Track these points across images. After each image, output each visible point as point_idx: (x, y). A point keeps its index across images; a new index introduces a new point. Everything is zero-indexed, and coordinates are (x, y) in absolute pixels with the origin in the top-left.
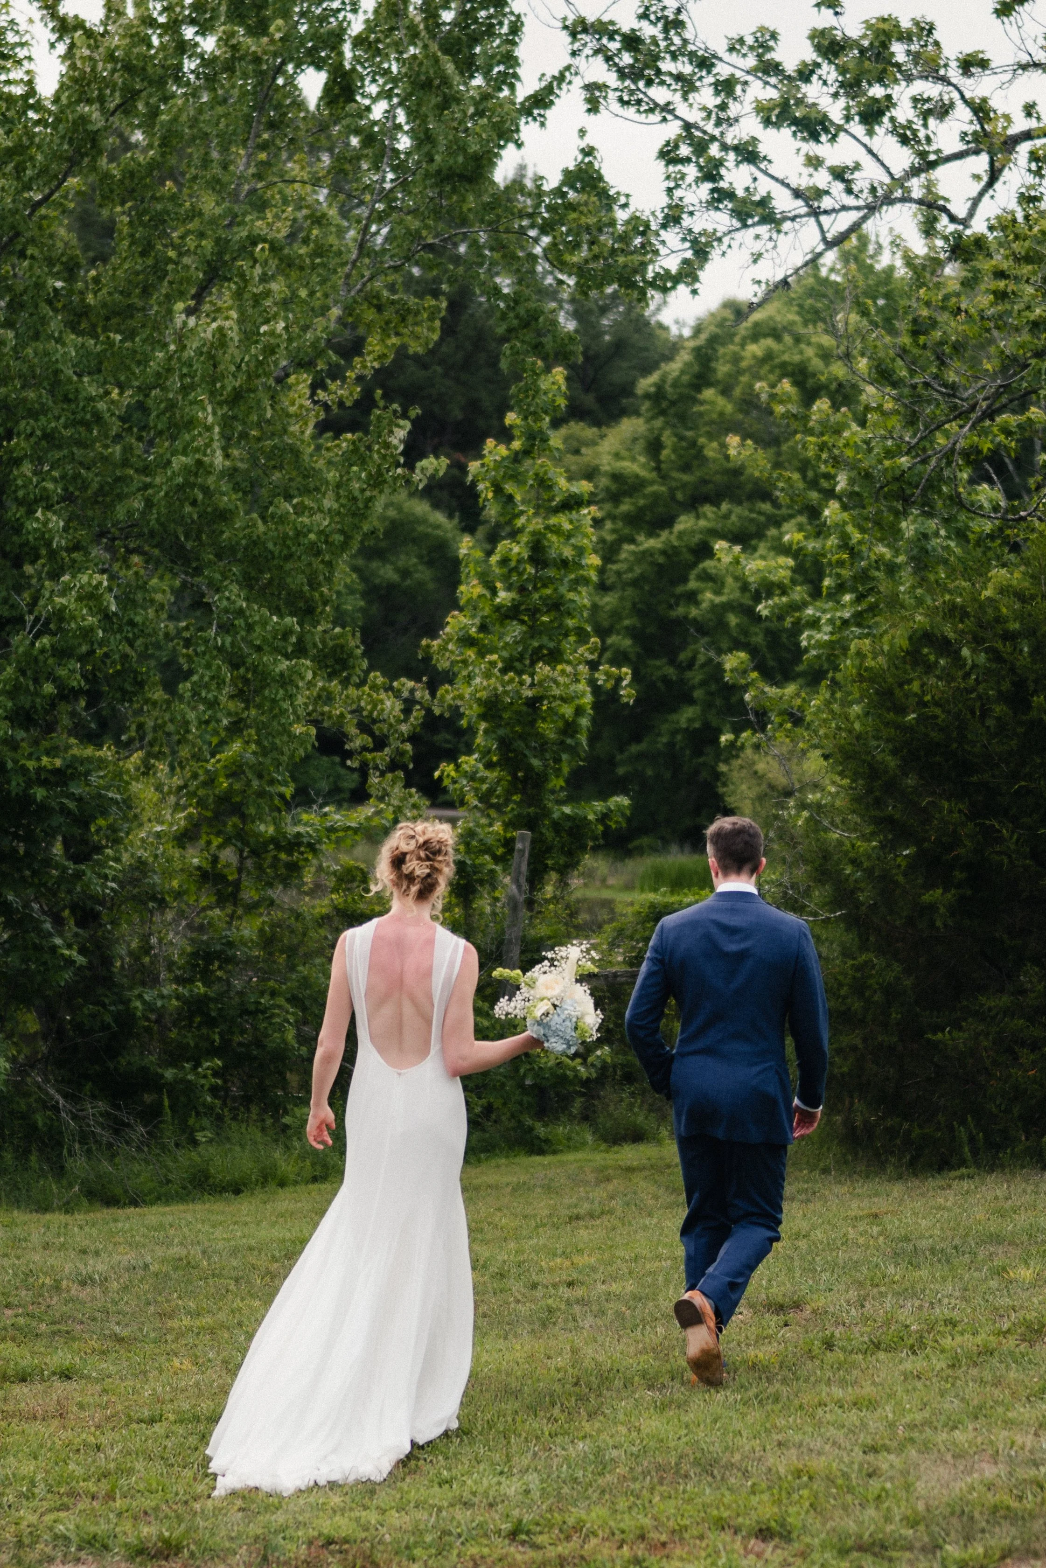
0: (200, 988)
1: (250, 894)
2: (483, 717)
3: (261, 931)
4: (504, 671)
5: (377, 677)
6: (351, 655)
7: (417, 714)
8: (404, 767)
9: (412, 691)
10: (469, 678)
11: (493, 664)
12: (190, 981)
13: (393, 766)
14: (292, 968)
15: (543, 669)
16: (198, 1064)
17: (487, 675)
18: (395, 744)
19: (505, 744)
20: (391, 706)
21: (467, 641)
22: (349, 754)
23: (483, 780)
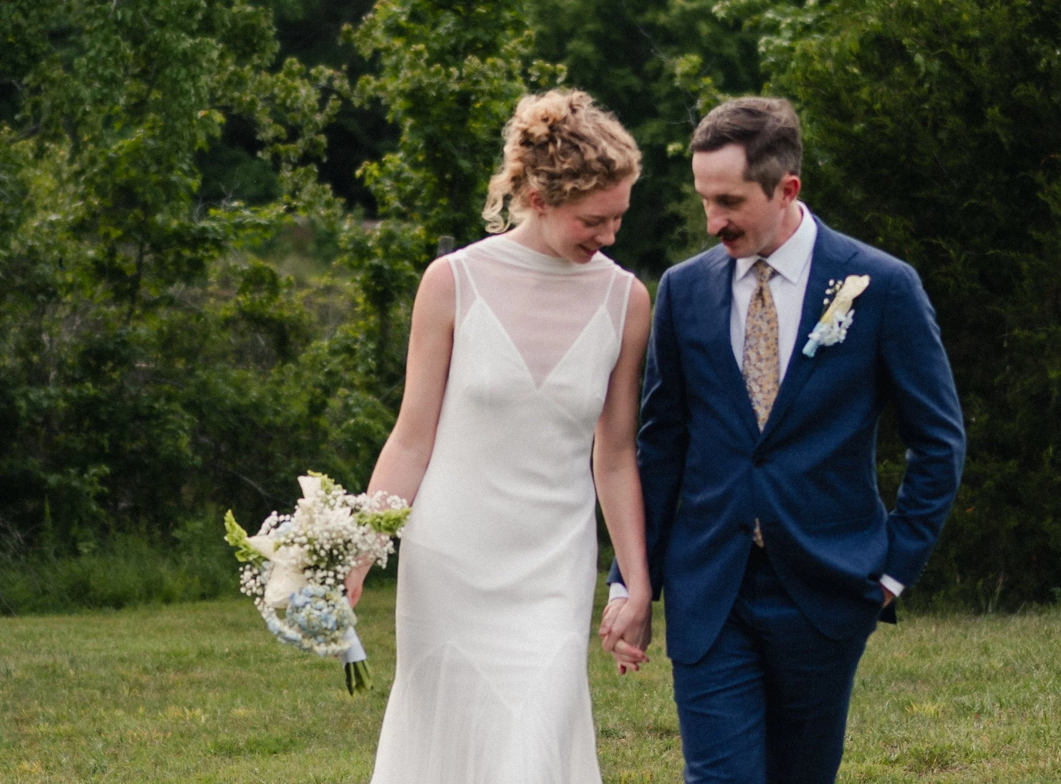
0: (90, 388)
1: (149, 290)
2: (410, 112)
3: (160, 331)
4: (429, 63)
5: (293, 63)
6: (262, 36)
7: (333, 104)
8: (317, 161)
9: (331, 79)
10: (396, 69)
11: (418, 54)
12: (80, 381)
13: (305, 159)
14: (190, 373)
15: (472, 62)
16: (83, 470)
17: (413, 66)
18: (308, 134)
19: (432, 143)
20: (306, 93)
21: (395, 30)
22: (261, 145)
23: (407, 181)
